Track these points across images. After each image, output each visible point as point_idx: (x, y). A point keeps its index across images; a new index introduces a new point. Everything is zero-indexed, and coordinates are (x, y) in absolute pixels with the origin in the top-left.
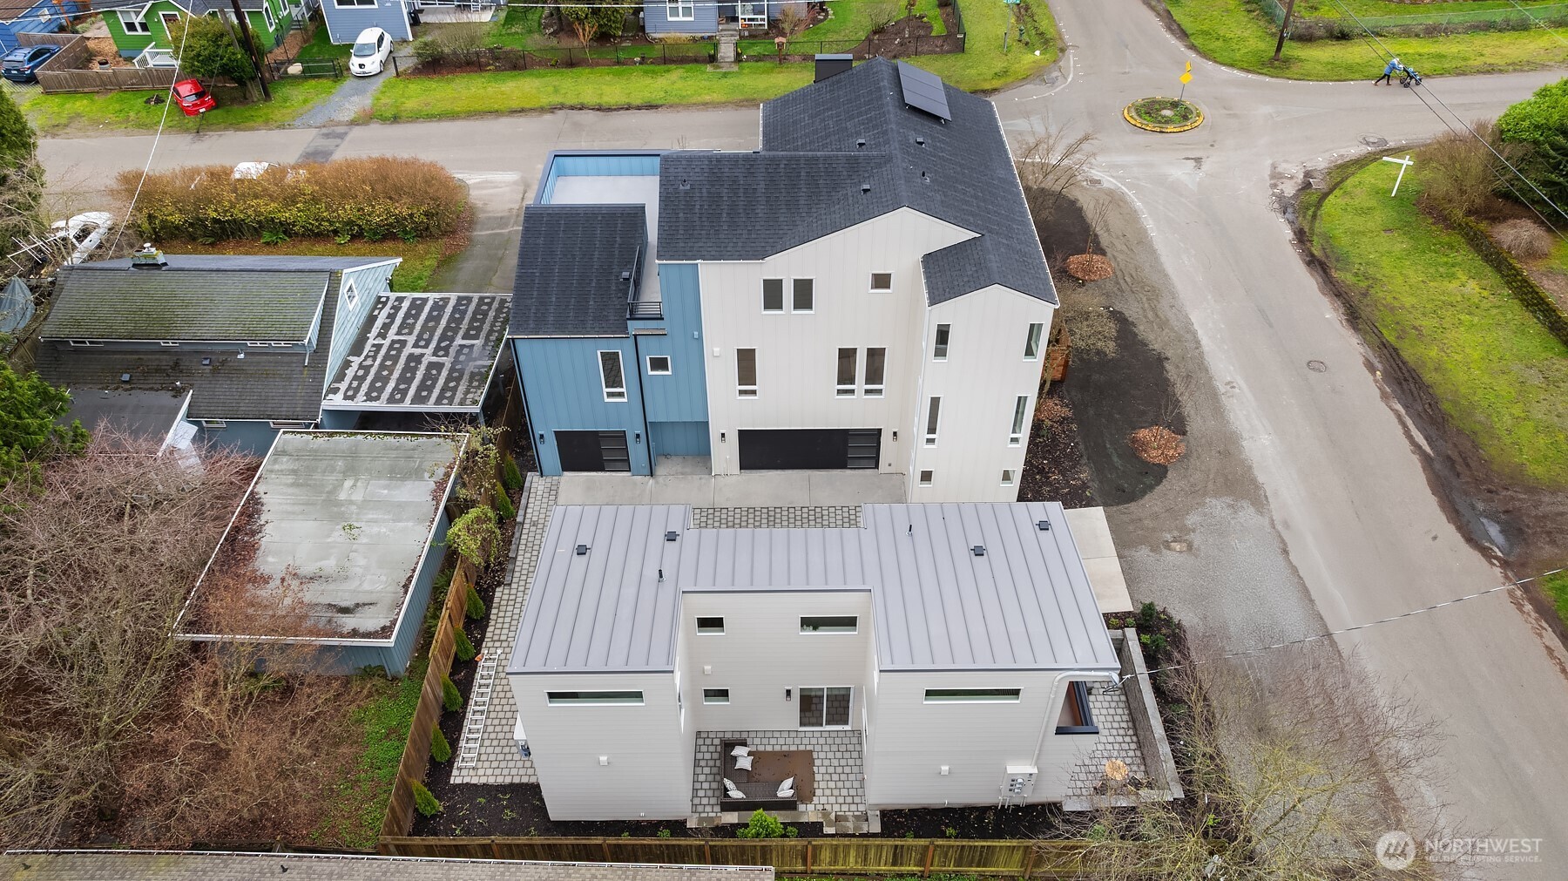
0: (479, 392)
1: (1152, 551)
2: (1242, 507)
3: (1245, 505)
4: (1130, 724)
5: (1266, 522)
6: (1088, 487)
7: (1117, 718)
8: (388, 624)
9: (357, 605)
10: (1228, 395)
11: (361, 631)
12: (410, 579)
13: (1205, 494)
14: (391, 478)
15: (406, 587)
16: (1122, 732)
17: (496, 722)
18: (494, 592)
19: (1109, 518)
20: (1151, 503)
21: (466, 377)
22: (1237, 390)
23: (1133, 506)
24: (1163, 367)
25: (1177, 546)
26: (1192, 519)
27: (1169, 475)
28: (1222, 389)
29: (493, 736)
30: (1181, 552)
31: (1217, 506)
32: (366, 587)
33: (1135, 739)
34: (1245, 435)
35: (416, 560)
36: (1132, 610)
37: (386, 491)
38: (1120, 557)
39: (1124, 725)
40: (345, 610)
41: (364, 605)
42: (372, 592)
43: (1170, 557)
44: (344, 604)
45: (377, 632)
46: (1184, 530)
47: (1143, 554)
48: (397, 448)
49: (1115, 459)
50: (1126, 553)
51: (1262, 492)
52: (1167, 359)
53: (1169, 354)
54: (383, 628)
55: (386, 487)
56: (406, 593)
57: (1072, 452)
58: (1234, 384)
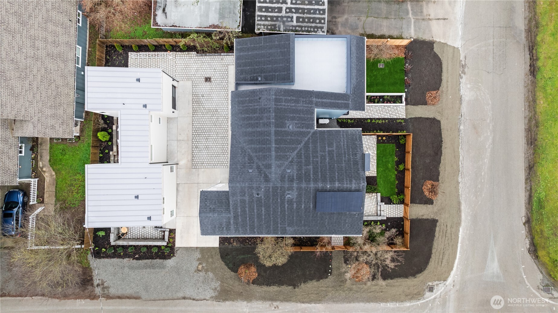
0: (265, 30)
1: (199, 258)
2: (215, 292)
3: (216, 293)
4: (145, 238)
5: (207, 298)
6: (229, 244)
7: (147, 235)
8: (159, 24)
9: (166, 13)
10: (271, 305)
11: (156, 17)
12: (176, 26)
13: (222, 282)
14: (220, 9)
15: (173, 26)
16: (143, 235)
17: (147, 61)
18: (194, 51)
19: (214, 248)
20: (220, 263)
21: (273, 23)
22: (273, 308)
23: (219, 256)
24: (290, 285)
25: (200, 267)
26: (211, 275)
27: (233, 273)
28: (275, 304)
29: (143, 61)
30: (198, 267)
31: (217, 284)
32: (173, 14)
33: (141, 238)
34: (249, 304)
35: (183, 26)
36: (176, 246)
37: (214, 9)
38: (197, 248)
39: (145, 236)
40: (164, 10)
41: (166, 16)
42: (171, 16)
43: (196, 264)
44: (166, 9)
45: (156, 22)
46: (207, 271)
47: (198, 255)
48: (234, 7)
49: (242, 256)
50: (198, 250)
51: (221, 301)
52: (295, 288)
53: (297, 289)
54: (157, 23)
55: (216, 8)
56: (171, 27)
57: (246, 242)
58: (277, 309)
